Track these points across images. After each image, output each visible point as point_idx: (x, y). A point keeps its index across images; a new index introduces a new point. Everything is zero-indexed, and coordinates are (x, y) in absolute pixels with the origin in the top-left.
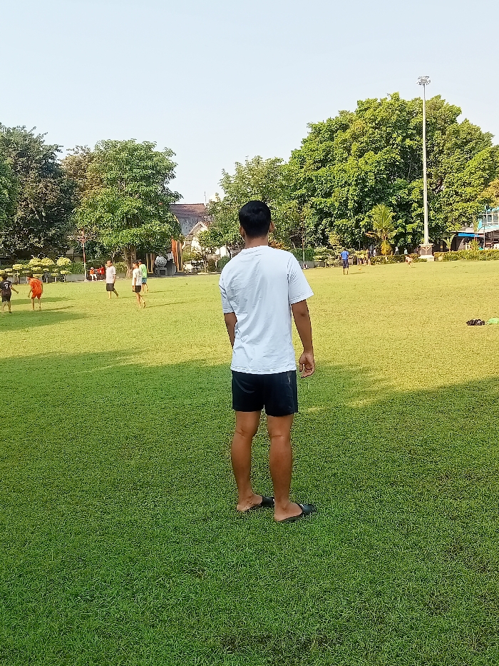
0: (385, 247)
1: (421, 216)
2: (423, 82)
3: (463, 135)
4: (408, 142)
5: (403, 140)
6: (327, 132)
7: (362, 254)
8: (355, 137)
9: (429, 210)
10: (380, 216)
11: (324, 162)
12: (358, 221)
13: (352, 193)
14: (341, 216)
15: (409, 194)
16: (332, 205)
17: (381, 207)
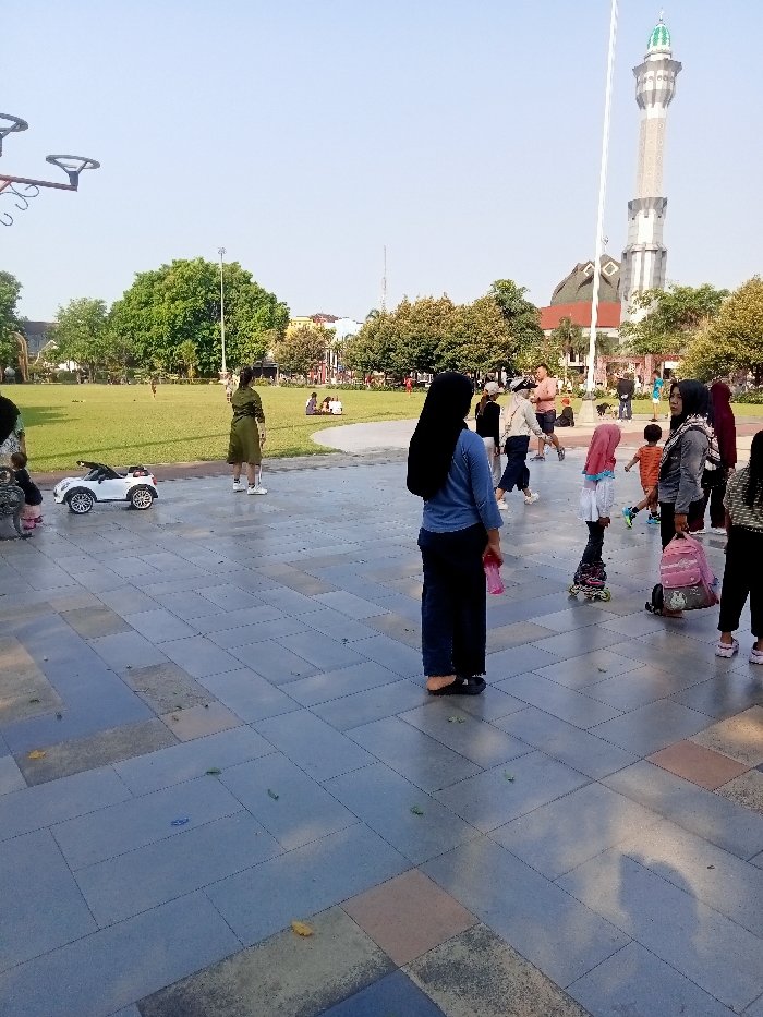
0: (191, 372)
1: (220, 350)
2: (222, 252)
3: (251, 294)
4: (210, 295)
5: (207, 293)
6: (149, 281)
7: (175, 377)
8: (168, 289)
9: (226, 346)
10: (187, 347)
11: (147, 304)
12: (172, 352)
13: (165, 330)
14: (160, 346)
15: (212, 334)
16: (151, 338)
17: (189, 342)
